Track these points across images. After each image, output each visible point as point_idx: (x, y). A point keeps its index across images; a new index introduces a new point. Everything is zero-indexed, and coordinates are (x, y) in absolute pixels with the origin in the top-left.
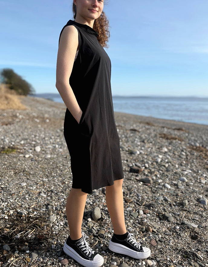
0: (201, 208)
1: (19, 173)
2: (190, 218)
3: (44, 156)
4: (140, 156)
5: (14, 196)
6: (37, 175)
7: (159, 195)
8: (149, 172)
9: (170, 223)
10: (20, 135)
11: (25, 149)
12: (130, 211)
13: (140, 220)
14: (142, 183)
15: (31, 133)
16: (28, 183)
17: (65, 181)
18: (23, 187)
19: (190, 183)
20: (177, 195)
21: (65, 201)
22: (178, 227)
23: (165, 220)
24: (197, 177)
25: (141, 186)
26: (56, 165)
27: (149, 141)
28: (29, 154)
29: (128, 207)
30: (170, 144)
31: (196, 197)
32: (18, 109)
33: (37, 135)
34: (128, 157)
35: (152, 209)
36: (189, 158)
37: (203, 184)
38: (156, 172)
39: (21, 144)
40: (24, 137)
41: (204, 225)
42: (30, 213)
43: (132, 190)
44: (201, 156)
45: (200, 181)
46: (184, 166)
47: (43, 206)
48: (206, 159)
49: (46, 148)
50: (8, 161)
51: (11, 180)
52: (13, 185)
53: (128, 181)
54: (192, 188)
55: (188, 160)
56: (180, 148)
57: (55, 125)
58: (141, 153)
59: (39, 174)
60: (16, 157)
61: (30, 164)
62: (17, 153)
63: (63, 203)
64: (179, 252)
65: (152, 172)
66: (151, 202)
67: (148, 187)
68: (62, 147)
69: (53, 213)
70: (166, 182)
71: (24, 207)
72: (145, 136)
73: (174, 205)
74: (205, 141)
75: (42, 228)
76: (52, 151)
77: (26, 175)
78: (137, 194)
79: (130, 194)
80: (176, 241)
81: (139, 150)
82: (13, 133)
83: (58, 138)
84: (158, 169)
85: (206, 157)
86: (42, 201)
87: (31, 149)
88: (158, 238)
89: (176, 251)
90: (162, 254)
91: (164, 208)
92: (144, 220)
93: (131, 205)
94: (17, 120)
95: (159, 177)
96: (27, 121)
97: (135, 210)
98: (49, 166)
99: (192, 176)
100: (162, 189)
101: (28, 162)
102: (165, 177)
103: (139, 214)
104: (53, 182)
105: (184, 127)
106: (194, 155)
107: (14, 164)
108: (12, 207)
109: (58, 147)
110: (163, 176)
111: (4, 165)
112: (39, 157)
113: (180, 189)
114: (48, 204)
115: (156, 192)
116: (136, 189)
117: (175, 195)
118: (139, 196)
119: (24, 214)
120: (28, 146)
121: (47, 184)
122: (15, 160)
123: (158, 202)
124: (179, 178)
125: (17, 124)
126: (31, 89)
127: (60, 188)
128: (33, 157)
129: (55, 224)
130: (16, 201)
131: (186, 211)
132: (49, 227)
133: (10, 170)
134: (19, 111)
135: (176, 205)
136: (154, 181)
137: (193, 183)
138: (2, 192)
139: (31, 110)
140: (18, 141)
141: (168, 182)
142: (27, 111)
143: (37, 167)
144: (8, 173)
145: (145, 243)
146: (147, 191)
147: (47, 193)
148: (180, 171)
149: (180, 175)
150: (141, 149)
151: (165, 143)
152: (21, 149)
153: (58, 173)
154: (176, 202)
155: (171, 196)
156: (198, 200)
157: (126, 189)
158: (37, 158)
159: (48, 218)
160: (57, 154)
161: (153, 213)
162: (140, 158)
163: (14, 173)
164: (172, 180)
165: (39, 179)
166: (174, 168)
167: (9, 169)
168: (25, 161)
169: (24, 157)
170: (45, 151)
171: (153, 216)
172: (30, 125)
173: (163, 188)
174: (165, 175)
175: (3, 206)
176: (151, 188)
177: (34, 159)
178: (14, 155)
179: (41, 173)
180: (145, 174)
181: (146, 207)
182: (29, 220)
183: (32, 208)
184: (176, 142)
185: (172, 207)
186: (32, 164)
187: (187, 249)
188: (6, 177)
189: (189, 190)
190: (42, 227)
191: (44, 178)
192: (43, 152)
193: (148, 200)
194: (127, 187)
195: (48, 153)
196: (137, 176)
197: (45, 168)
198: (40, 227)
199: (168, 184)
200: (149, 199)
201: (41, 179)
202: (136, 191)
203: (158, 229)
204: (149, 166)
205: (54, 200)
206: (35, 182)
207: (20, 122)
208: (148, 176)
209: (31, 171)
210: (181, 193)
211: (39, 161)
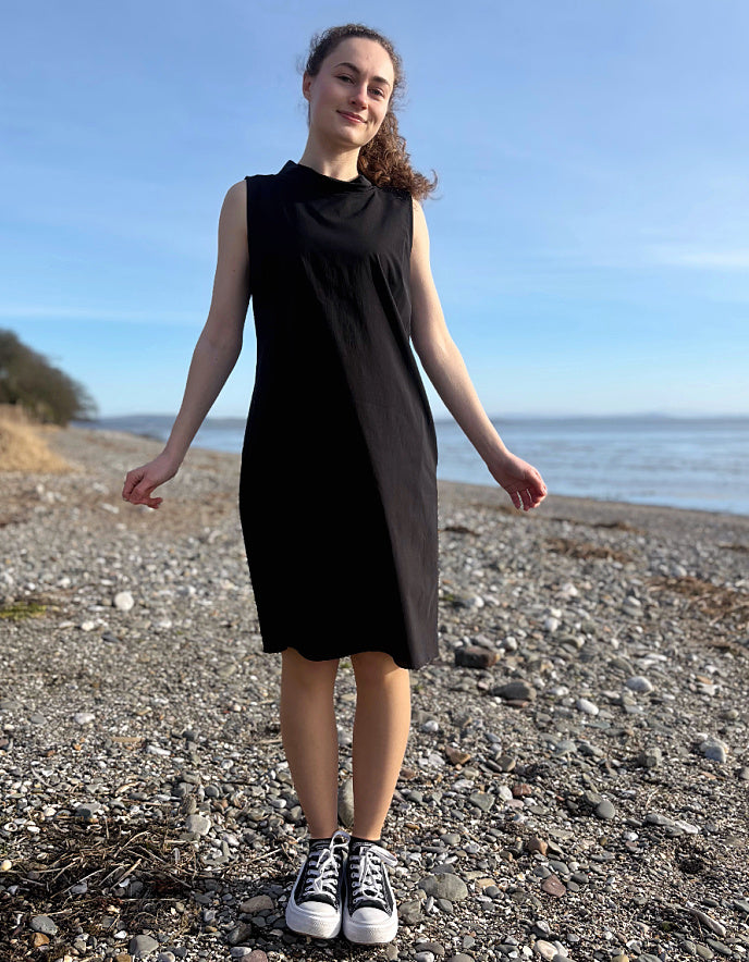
0: (706, 773)
1: (64, 682)
2: (673, 806)
3: (147, 624)
4: (486, 615)
5: (56, 757)
6: (130, 686)
7: (562, 738)
8: (520, 664)
9: (604, 825)
10: (53, 559)
11: (77, 604)
12: (467, 789)
13: (503, 817)
14: (498, 700)
15: (95, 551)
16: (98, 713)
17: (231, 702)
18: (85, 728)
19: (665, 696)
20: (623, 734)
21: (236, 768)
22: (634, 836)
23: (590, 816)
24: (689, 676)
25: (497, 711)
26: (196, 652)
27: (514, 565)
28: (95, 620)
29: (457, 779)
30: (585, 572)
31: (688, 740)
32: (39, 472)
33: (117, 556)
34: (446, 617)
35: (542, 783)
36: (654, 615)
37: (709, 696)
38: (546, 664)
39: (61, 587)
40: (70, 563)
41: (720, 825)
42: (117, 811)
43: (469, 725)
44: (696, 607)
45: (698, 686)
46: (640, 641)
47: (162, 785)
48: (712, 617)
49: (154, 599)
50: (20, 644)
51: (37, 708)
52: (46, 722)
53: (451, 697)
54: (672, 711)
55: (653, 622)
56: (620, 585)
57: (177, 523)
58: (487, 604)
59: (135, 684)
60: (47, 631)
61: (102, 653)
62: (48, 617)
63: (232, 774)
64: (644, 912)
65: (532, 662)
66: (536, 759)
67: (521, 712)
68: (212, 593)
69: (198, 806)
70: (582, 694)
71: (93, 792)
72: (498, 548)
73: (614, 767)
74: (705, 561)
75: (166, 857)
76: (174, 607)
77: (89, 688)
78: (485, 735)
79: (463, 735)
80: (631, 878)
81: (480, 595)
82: (28, 551)
83: (193, 564)
84: (553, 653)
85: (712, 611)
86: (157, 772)
87: (99, 604)
88: (568, 872)
89: (632, 912)
90: (585, 921)
91: (582, 777)
92: (517, 817)
93: (468, 772)
94: (40, 508)
95: (558, 679)
96: (76, 511)
97: (483, 787)
98: (169, 657)
99: (670, 672)
100: (570, 717)
101: (94, 647)
102: (579, 680)
103: (498, 800)
104: (188, 708)
105: (631, 519)
106: (671, 605)
107: (44, 653)
108: (49, 794)
109: (197, 593)
110: (571, 676)
111: (7, 658)
112: (131, 629)
113: (631, 714)
114: (181, 780)
115: (552, 727)
116: (481, 721)
117: (617, 736)
118: (494, 740)
119: (97, 814)
120: (89, 593)
121: (169, 713)
122: (45, 641)
123: (560, 760)
124: (625, 681)
125: (41, 523)
126: (82, 402)
127: (216, 725)
128: (108, 629)
129: (210, 842)
130: (64, 772)
131: (657, 783)
132: (190, 852)
133: (29, 675)
134: (43, 479)
135: (622, 767)
136: (540, 693)
137: (673, 694)
138: (8, 746)
139: (88, 473)
140: (49, 577)
141: (590, 695)
142: (74, 476)
143: (128, 663)
144: (22, 685)
145: (526, 889)
146: (518, 727)
147: (170, 743)
148: (628, 657)
149: (628, 672)
150: (490, 592)
151: (569, 568)
152: (61, 605)
153: (205, 678)
154: (622, 756)
155: (603, 738)
156: (696, 748)
157: (446, 722)
158: (124, 630)
159: (182, 823)
160: (196, 618)
161: (546, 793)
162: (488, 620)
163: (45, 685)
164: (600, 686)
165: (139, 700)
166: (605, 648)
167: (25, 670)
168: (80, 641)
169: (78, 628)
170: (152, 609)
171: (546, 805)
172: (88, 525)
173: (575, 715)
174: (578, 672)
175: (19, 791)
176: (534, 715)
177: (115, 633)
178: (42, 626)
179: (144, 679)
180: (510, 672)
181: (520, 776)
182: (115, 834)
183: (124, 793)
184: (605, 566)
185: (608, 772)
186: (107, 652)
187: (669, 902)
188: (18, 697)
189: (663, 716)
190: (166, 854)
191: (156, 696)
192: (146, 612)
193: (526, 754)
194: (450, 713)
195: (161, 614)
196: (480, 678)
197: (155, 663)
198: (156, 853)
199: (589, 700)
200: (529, 750)
201: (143, 698)
202: (481, 725)
203: (567, 844)
204: (519, 644)
205: (199, 765)
206: (126, 711)
207: (50, 513)
208: (520, 677)
209: (108, 674)
210: (635, 728)
211: (133, 642)
